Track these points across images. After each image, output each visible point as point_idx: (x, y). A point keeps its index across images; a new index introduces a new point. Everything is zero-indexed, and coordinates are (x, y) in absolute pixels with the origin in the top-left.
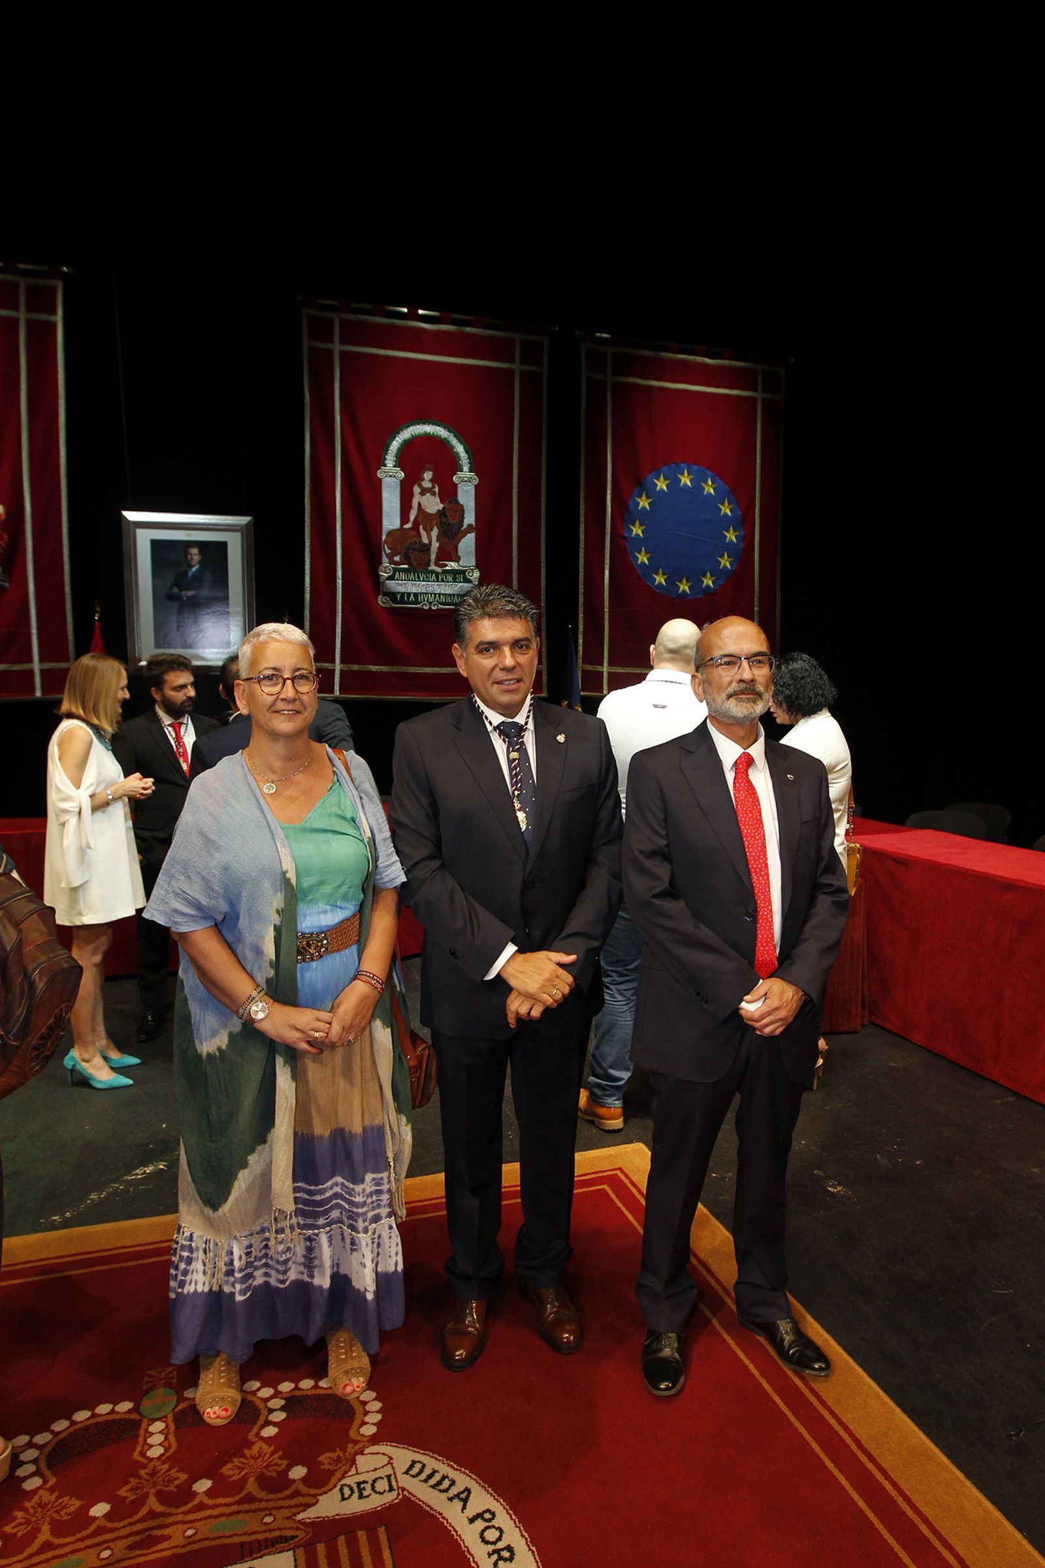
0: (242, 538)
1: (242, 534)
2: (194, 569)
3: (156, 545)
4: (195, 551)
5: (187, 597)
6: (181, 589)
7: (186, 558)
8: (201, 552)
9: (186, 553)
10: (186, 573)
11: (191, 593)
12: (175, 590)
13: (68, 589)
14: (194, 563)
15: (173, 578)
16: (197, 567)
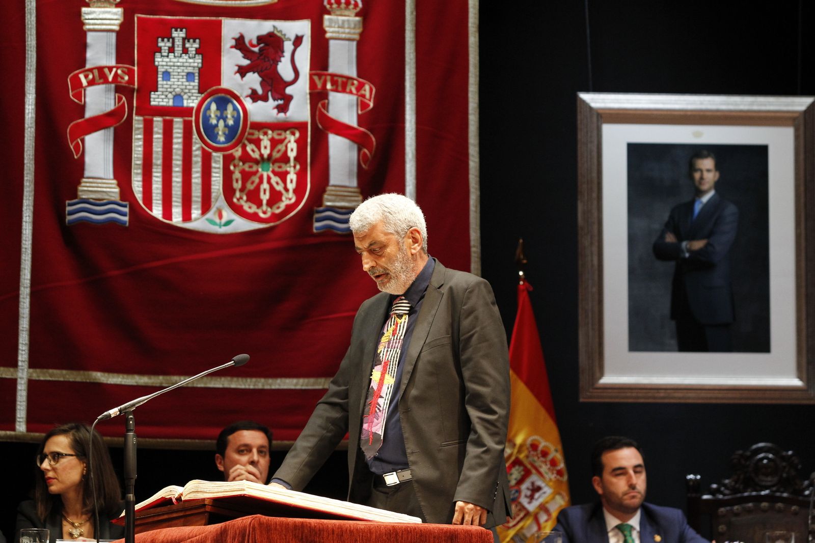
0: (797, 137)
1: (797, 131)
2: (705, 199)
3: (636, 152)
4: (707, 164)
5: (689, 251)
6: (680, 239)
7: (691, 177)
8: (718, 167)
9: (692, 168)
10: (692, 204)
11: (698, 245)
12: (670, 238)
13: (475, 235)
14: (705, 187)
15: (666, 216)
16: (711, 193)
